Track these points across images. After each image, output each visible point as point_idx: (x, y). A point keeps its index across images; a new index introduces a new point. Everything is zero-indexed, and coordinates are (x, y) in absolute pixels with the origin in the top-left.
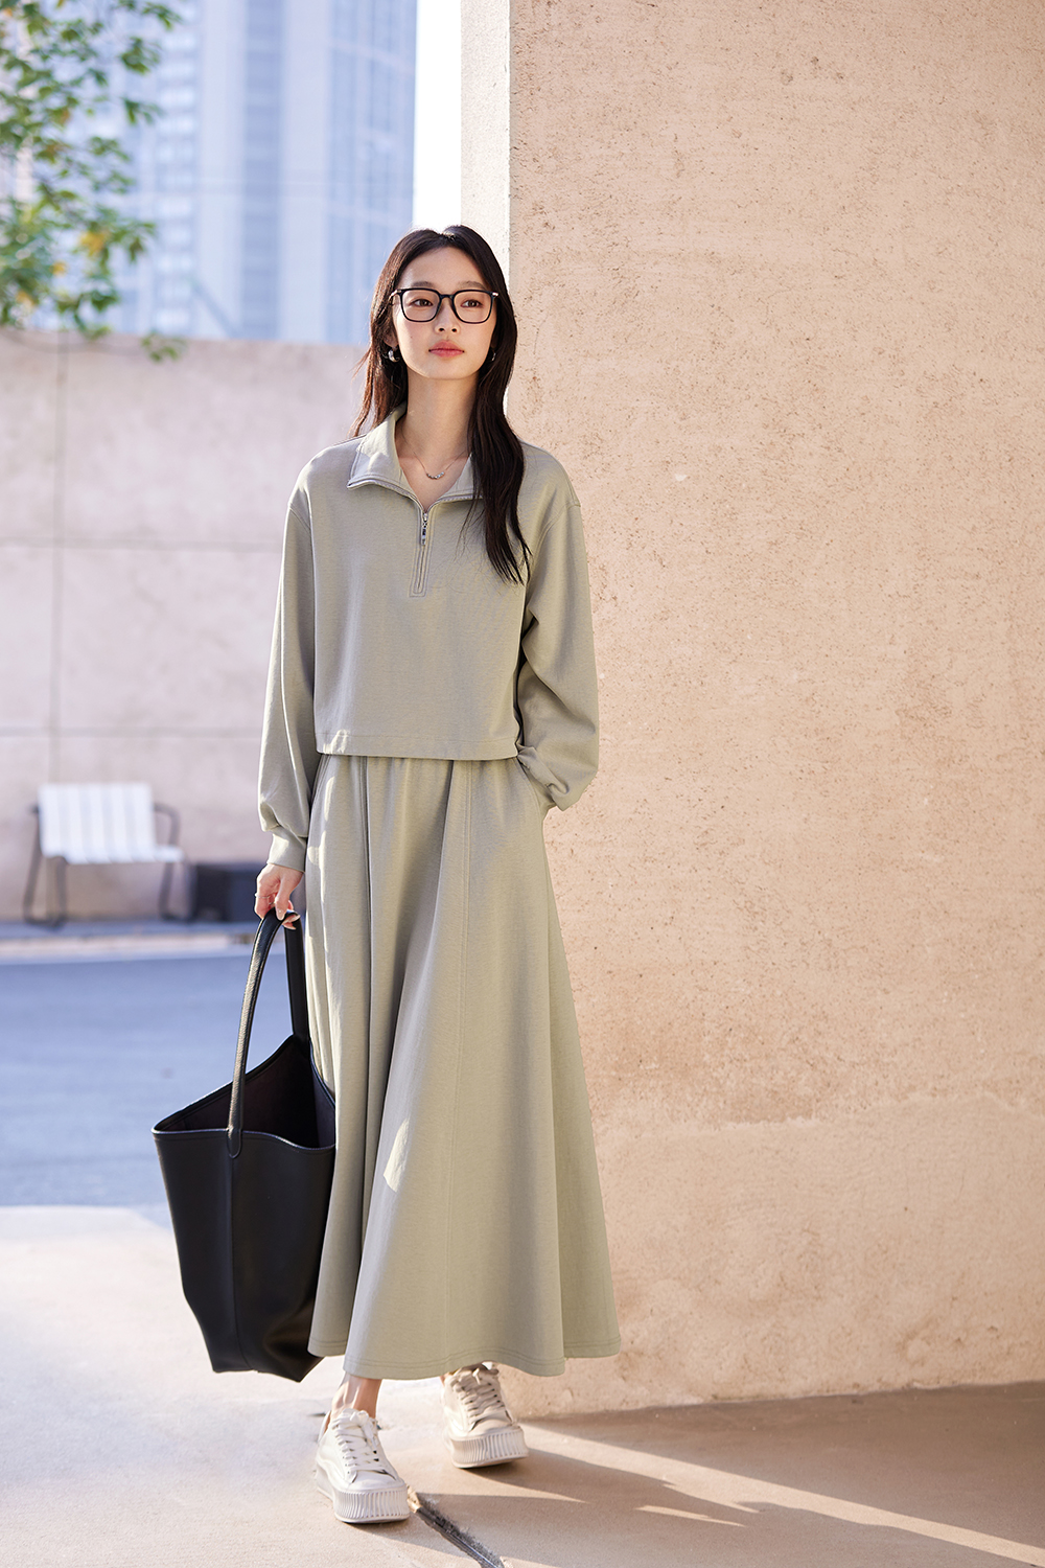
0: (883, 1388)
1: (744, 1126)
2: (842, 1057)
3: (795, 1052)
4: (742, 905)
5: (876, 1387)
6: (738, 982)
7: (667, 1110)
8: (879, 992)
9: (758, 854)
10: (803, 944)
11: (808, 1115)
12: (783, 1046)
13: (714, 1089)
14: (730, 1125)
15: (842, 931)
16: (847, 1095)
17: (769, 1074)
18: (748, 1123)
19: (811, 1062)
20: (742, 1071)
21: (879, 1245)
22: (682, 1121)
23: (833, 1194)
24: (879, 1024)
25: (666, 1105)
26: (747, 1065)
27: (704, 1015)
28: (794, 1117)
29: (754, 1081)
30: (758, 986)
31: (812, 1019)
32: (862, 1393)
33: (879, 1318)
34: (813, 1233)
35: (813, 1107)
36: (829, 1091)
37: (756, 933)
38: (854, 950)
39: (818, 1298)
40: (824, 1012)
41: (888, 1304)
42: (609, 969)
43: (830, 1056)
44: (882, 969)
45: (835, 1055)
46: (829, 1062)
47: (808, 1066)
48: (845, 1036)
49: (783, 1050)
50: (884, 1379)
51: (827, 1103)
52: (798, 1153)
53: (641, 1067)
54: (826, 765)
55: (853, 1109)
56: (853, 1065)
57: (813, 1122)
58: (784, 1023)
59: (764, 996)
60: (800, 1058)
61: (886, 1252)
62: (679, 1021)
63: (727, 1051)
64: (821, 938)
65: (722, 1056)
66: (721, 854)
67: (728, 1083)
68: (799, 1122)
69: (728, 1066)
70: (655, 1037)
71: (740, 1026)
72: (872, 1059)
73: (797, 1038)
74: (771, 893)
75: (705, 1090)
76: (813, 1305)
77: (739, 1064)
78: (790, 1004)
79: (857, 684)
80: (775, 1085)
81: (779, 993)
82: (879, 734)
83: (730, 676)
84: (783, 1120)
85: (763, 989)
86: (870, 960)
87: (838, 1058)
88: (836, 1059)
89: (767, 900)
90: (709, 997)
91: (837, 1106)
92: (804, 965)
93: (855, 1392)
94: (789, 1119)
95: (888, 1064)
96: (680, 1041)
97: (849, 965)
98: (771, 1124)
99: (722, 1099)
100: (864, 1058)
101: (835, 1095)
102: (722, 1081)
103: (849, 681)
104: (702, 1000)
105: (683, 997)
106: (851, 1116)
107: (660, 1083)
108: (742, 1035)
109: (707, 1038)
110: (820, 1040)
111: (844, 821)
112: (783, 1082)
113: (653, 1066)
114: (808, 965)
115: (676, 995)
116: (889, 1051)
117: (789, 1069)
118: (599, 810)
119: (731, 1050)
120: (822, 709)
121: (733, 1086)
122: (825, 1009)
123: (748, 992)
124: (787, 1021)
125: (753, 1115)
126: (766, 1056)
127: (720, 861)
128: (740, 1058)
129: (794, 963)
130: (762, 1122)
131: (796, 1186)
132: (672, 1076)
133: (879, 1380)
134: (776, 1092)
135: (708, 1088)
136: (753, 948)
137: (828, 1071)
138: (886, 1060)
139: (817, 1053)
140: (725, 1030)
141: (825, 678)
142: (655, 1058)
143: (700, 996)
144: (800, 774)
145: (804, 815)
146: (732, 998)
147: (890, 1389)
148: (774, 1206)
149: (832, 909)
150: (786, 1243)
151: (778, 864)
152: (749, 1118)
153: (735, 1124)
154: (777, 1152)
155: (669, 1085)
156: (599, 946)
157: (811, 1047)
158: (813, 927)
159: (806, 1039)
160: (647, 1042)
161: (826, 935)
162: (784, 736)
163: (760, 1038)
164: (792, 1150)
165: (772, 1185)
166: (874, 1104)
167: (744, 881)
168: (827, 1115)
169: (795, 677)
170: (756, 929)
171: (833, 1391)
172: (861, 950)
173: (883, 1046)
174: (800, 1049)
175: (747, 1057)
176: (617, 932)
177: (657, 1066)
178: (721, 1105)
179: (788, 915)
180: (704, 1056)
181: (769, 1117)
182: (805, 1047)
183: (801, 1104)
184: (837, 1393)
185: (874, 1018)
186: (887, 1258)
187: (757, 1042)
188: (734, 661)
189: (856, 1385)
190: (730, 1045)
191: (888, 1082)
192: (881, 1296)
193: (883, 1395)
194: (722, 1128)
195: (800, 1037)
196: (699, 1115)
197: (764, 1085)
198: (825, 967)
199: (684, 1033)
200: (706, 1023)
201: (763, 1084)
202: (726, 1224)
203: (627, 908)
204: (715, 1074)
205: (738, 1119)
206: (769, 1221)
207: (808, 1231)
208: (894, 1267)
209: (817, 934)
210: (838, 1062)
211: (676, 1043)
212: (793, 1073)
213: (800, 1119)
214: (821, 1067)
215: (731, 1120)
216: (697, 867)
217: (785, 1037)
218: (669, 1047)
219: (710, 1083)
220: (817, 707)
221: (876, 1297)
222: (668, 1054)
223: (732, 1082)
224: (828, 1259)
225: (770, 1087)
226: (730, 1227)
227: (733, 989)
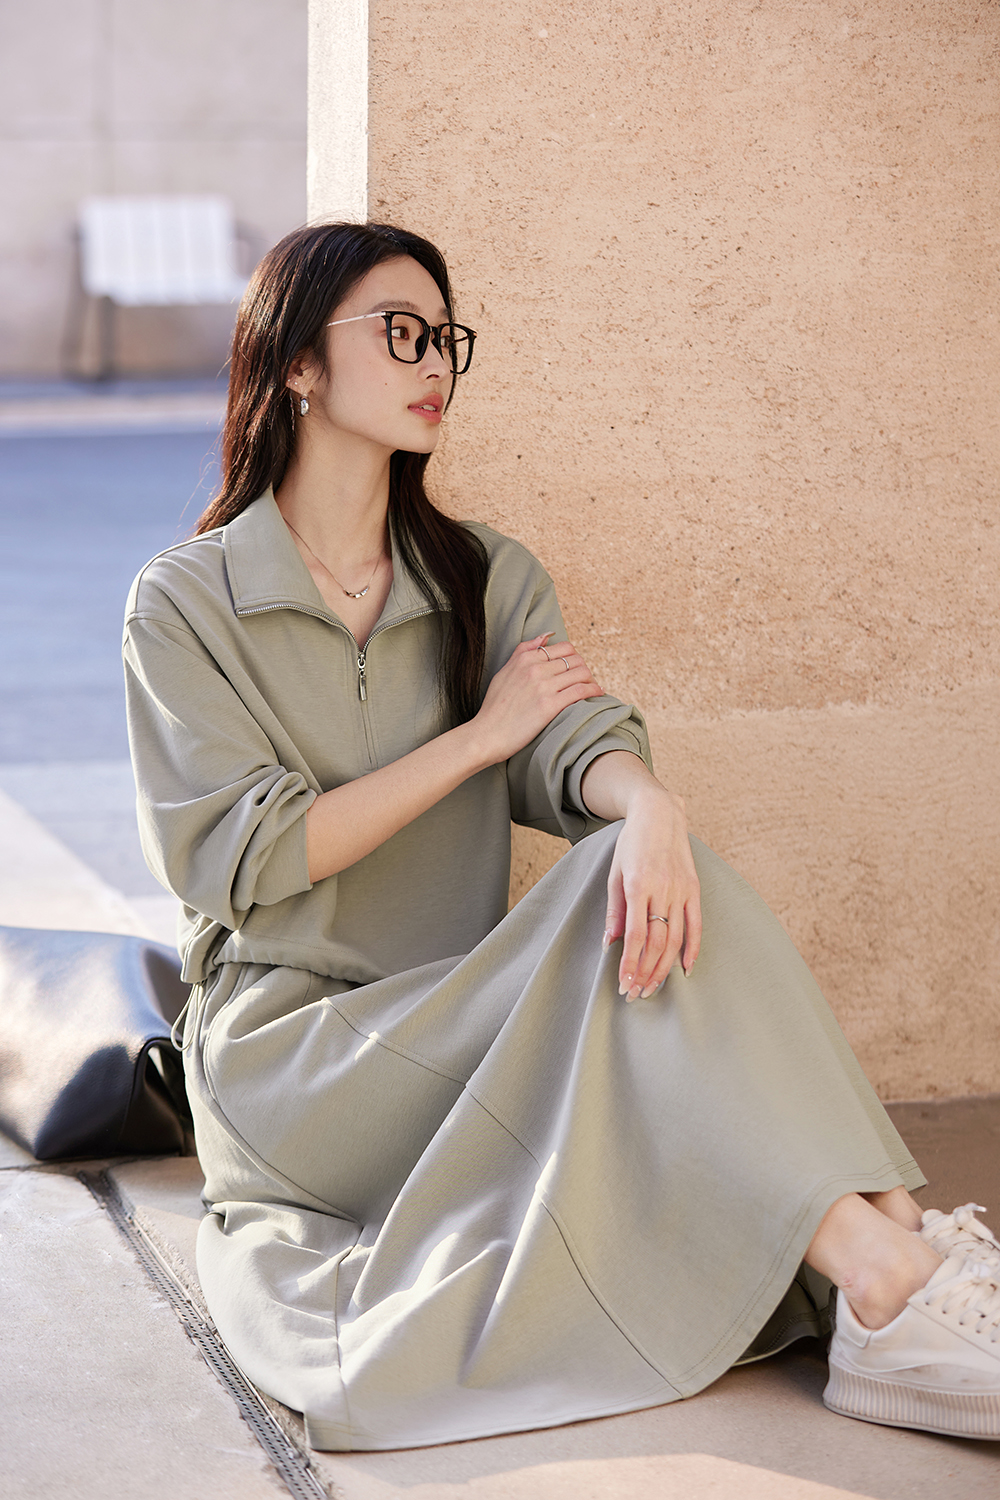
0: (975, 1093)
1: (759, 715)
2: (914, 618)
3: (841, 611)
4: (760, 393)
5: (962, 1092)
6: (750, 509)
7: (636, 693)
8: (976, 525)
9: (790, 319)
10: (855, 450)
11: (861, 698)
12: (822, 604)
13: (711, 663)
14: (737, 713)
15: (917, 431)
16: (923, 671)
17: (800, 643)
18: (765, 711)
19: (867, 625)
20: (756, 637)
21: (971, 882)
22: (660, 708)
23: (898, 809)
24: (977, 572)
25: (634, 685)
26: (764, 629)
27: (695, 559)
28: (838, 701)
29: (775, 651)
30: (781, 516)
31: (868, 565)
32: (940, 1101)
33: (969, 990)
34: (867, 865)
35: (870, 688)
36: (894, 665)
37: (780, 433)
38: (936, 460)
39: (875, 960)
40: (887, 556)
41: (984, 968)
42: (541, 489)
43: (896, 616)
44: (982, 490)
45: (905, 615)
46: (896, 625)
47: (861, 630)
48: (922, 589)
49: (821, 607)
50: (975, 1080)
51: (892, 682)
52: (844, 752)
53: (593, 632)
54: (894, 169)
55: (932, 690)
56: (934, 629)
57: (868, 709)
58: (824, 571)
59: (791, 532)
60: (848, 620)
61: (981, 893)
62: (655, 568)
63: (731, 610)
64: (883, 440)
65: (724, 617)
66: (732, 321)
67: (733, 654)
68: (847, 709)
69: (732, 632)
70: (615, 591)
71: (752, 575)
72: (964, 621)
73: (845, 592)
74: (807, 375)
75: (696, 664)
76: (865, 971)
77: (750, 629)
78: (834, 544)
79: (946, 41)
80: (808, 657)
81: (815, 526)
82: (980, 120)
83: (751, 35)
84: (821, 705)
85: (791, 520)
86: (963, 475)
87: (910, 620)
88: (906, 621)
89: (800, 385)
90: (703, 532)
91: (906, 687)
92: (856, 483)
93: (929, 1098)
94: (830, 705)
95: (989, 628)
96: (656, 596)
97: (928, 483)
98: (801, 711)
99: (722, 677)
100: (952, 619)
101: (904, 672)
102: (723, 652)
103: (933, 36)
104: (692, 538)
105: (662, 533)
106: (929, 701)
107: (624, 655)
108: (756, 588)
109: (699, 592)
110: (880, 594)
111: (923, 259)
112: (821, 653)
113: (613, 630)
114: (863, 482)
115: (649, 529)
116: (991, 609)
117: (831, 635)
118: (534, 249)
119: (738, 607)
120: (888, 80)
121: (741, 658)
122: (889, 550)
123: (766, 525)
124: (828, 569)
125: (773, 699)
126: (795, 616)
127: (730, 331)
128: (752, 620)
129: (839, 481)
130: (787, 709)
131: (841, 797)
132: (643, 645)
133: (969, 1081)
134: (810, 668)
135: (700, 661)
136: (775, 457)
137: (893, 638)
138: (985, 623)
139: (877, 612)
140: (729, 581)
141: (893, 31)
142: (616, 620)
143: (688, 532)
144: (856, 191)
145: (862, 254)
146: (741, 533)
147: (985, 1095)
148: (805, 825)
149: (901, 396)
150: (823, 879)
151: (819, 330)
152: (765, 703)
153: (744, 712)
154: (811, 751)
155: (637, 657)
156: (524, 453)
157: (866, 604)
158: (870, 423)
159: (858, 594)
160: (603, 598)
161: (891, 436)
162: (834, 131)
163: (785, 591)
164: (834, 747)
165: (802, 797)
166: (966, 683)
167: (764, 359)
168: (891, 700)
169: (846, 29)
170: (780, 427)
171: (895, 1097)
172: (948, 460)
173: (982, 602)
174: (849, 606)
175: (763, 618)
176: (555, 432)
177: (619, 632)
178: (722, 685)
179: (830, 405)
180: (694, 616)
181: (799, 701)
182: (857, 604)
183: (850, 683)
184: (902, 1100)
185: (968, 563)
186: (983, 901)
187: (780, 597)
188: (758, 8)
189: (932, 1089)
190: (736, 602)
191: (989, 653)
192: (973, 957)
193: (971, 1104)
194: (723, 717)
195: (849, 591)
196: (687, 698)
197: (791, 657)
198: (890, 485)
199: (663, 584)
200: (698, 571)
201: (789, 655)
202: (728, 852)
203: (572, 397)
204: (712, 642)
205: (750, 704)
206: (797, 846)
207: (859, 861)
208: (994, 915)
209: (877, 434)
210: (910, 625)
211: (650, 600)
212: (838, 641)
213: (847, 704)
214: (882, 631)
215: (738, 706)
216: (692, 341)
217: (825, 590)
218: (637, 604)
219: (704, 655)
220: (880, 78)
221: (966, 958)
222: (637, 615)
223: (740, 653)
224: (891, 903)
225: (799, 661)
226: (733, 856)
227: (741, 521)
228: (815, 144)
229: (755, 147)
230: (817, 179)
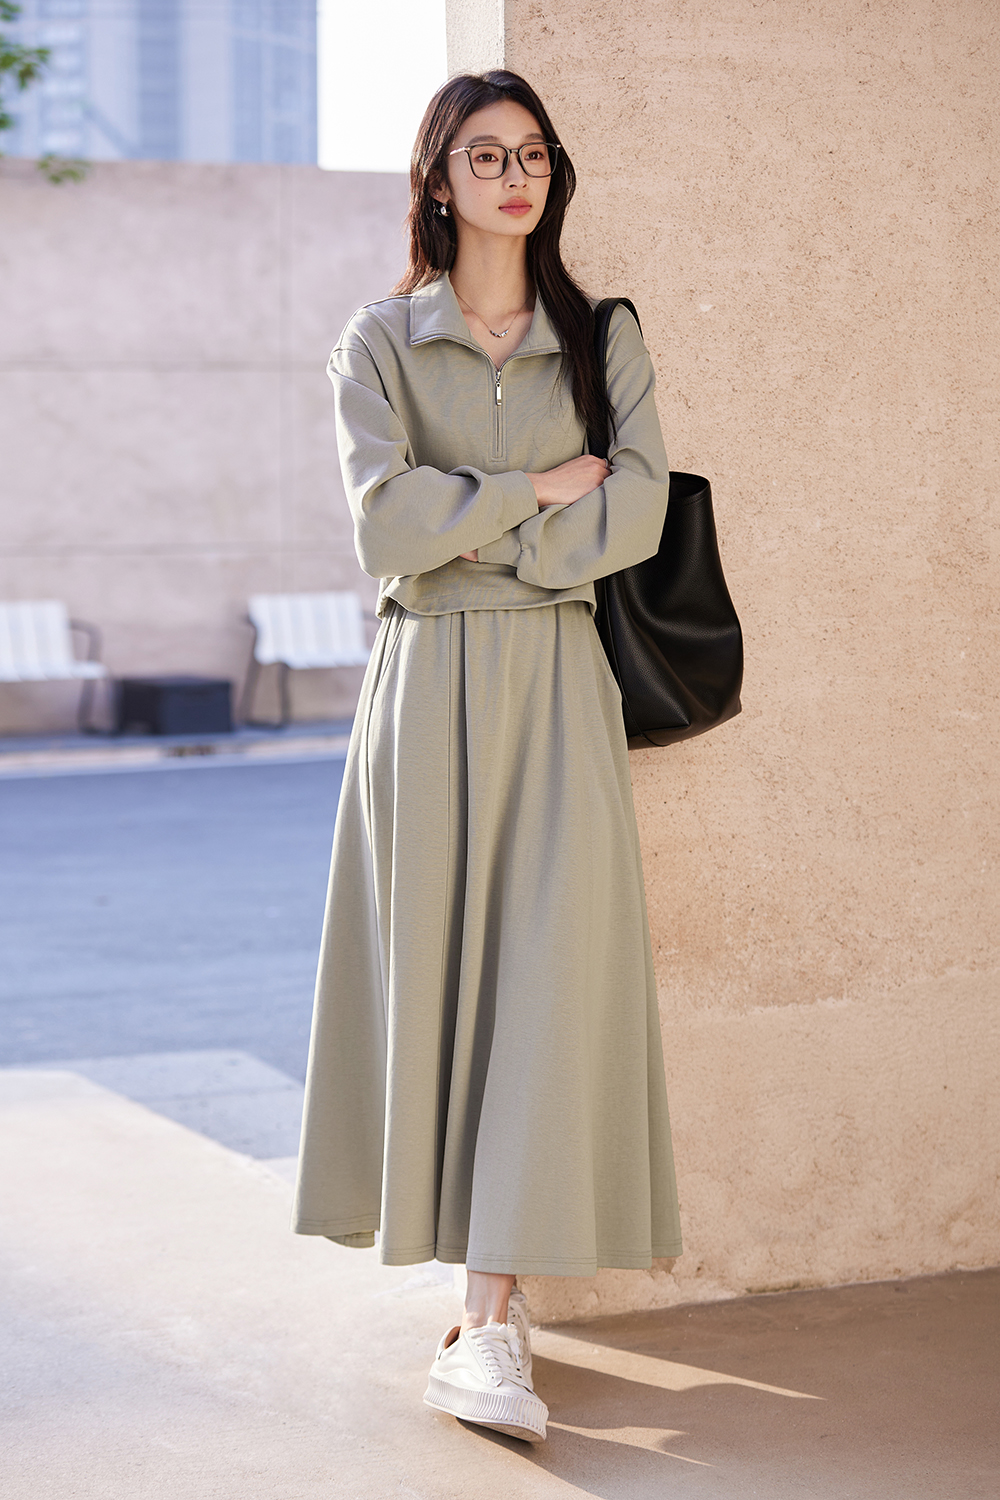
0: (926, 1273)
1: (773, 1010)
2: (873, 934)
3: (823, 930)
4: (761, 775)
5: (917, 1272)
6: (759, 857)
7: (690, 997)
8: (912, 864)
9: (777, 724)
10: (829, 812)
11: (839, 995)
12: (810, 925)
13: (738, 972)
14: (757, 1010)
15: (872, 798)
16: (880, 973)
17: (796, 955)
18: (776, 1007)
19: (841, 940)
20: (767, 951)
21: (917, 1126)
22: (706, 1007)
23: (867, 1076)
24: (913, 898)
25: (688, 992)
26: (772, 945)
27: (723, 895)
28: (824, 997)
29: (780, 961)
30: (780, 861)
31: (840, 896)
32: (904, 1279)
33: (920, 1201)
34: (847, 1117)
35: (844, 987)
36: (860, 969)
37: (776, 802)
38: (885, 817)
39: (855, 1183)
40: (853, 888)
41: (929, 1185)
43: (861, 933)
44: (916, 838)
45: (867, 932)
46: (861, 939)
47: (837, 944)
48: (877, 912)
49: (810, 928)
50: (926, 1263)
51: (859, 981)
52: (829, 1035)
53: (661, 953)
54: (852, 619)
55: (886, 986)
56: (886, 941)
57: (844, 1003)
58: (810, 900)
59: (787, 872)
60: (828, 936)
61: (925, 1133)
62: (698, 902)
63: (750, 932)
64: (848, 804)
65: (745, 937)
67: (753, 965)
68: (830, 1003)
69: (751, 948)
70: (673, 921)
71: (762, 905)
72: (906, 934)
73: (825, 916)
74: (792, 761)
75: (728, 973)
76: (849, 1191)
77: (763, 945)
78: (816, 880)
79: (885, 530)
80: (803, 965)
81: (803, 868)
82: (909, 583)
84: (813, 1001)
85: (786, 863)
86: (903, 827)
87: (870, 935)
88: (867, 936)
89: (788, 769)
90: (728, 875)
91: (869, 984)
92: (830, 835)
93: (896, 1278)
94: (819, 1000)
95: (923, 939)
96: (699, 924)
97: (880, 833)
98: (800, 1006)
99: (746, 983)
100: (898, 933)
101: (867, 973)
102: (745, 964)
103: (876, 527)
104: (721, 879)
105: (701, 877)
106: (885, 994)
107: (681, 969)
108: (765, 915)
109: (728, 920)
110: (849, 916)
111: (874, 680)
112: (811, 962)
113: (673, 951)
114: (834, 834)
115: (693, 875)
116: (924, 925)
117: (817, 948)
119: (754, 930)
120: (846, 558)
121: (758, 968)
122: (854, 884)
123: (770, 868)
124: (813, 898)
125: (781, 998)
126: (792, 935)
127: (736, 734)
128: (764, 938)
129: (819, 833)
130: (790, 1005)
131: (829, 1069)
132: (693, 961)
133: (921, 1264)
134: (804, 973)
135: (731, 971)
136: (773, 818)
137: (859, 949)
138: (921, 935)
139: (848, 931)
140: (747, 910)
141: (849, 525)
142: (675, 943)
143: (718, 875)
145: (829, 678)
146: (754, 875)
147: (933, 1273)
148: (806, 1091)
149: (861, 774)
150: (819, 1128)
151: (800, 731)
152: (776, 1001)
153: (762, 1009)
154: (808, 1035)
155: (690, 970)
157: (840, 924)
158: (839, 793)
159: (834, 917)
160: (666, 927)
161: (854, 802)
162: (806, 595)
163: (785, 917)
164: (823, 1032)
165: (803, 1070)
166: (909, 981)
167: (761, 751)
168: (859, 995)
169: (818, 525)
170: (776, 798)
171: (873, 1278)
172: (893, 817)
173: (917, 920)
174: (829, 926)
175: (772, 937)
177: (677, 952)
178: (746, 988)
179: (810, 781)
180: (726, 938)
181: (798, 999)
182: (834, 925)
183: (831, 984)
184: (877, 1280)
185: (908, 891)
186: (926, 1139)
187: (782, 921)
189: (898, 1271)
190: (753, 925)
191: (924, 958)
192: (921, 1178)
193: (925, 1280)
194: (749, 1013)
195: (828, 915)
196: (723, 1000)
197: (791, 966)
198: (853, 836)
199: (704, 915)
200: (726, 904)
201: (790, 965)
202: (755, 1112)
204: (738, 957)
205: (765, 1003)
206: (801, 1106)
207: (842, 1115)
208: (934, 1148)
209: (844, 800)
210: (870, 939)
211: (696, 926)
212: (822, 953)
213: (831, 999)
214: (851, 944)
215: (758, 1004)
217: (812, 915)
218: (688, 930)
219: (733, 966)
220: (842, 556)
221: (917, 1179)
222: (688, 939)
223: (757, 964)
224: (864, 1143)
225: (797, 968)
226: (759, 1115)
227: (754, 865)
228: (791, 605)
229: (749, 609)
230: (793, 629)
